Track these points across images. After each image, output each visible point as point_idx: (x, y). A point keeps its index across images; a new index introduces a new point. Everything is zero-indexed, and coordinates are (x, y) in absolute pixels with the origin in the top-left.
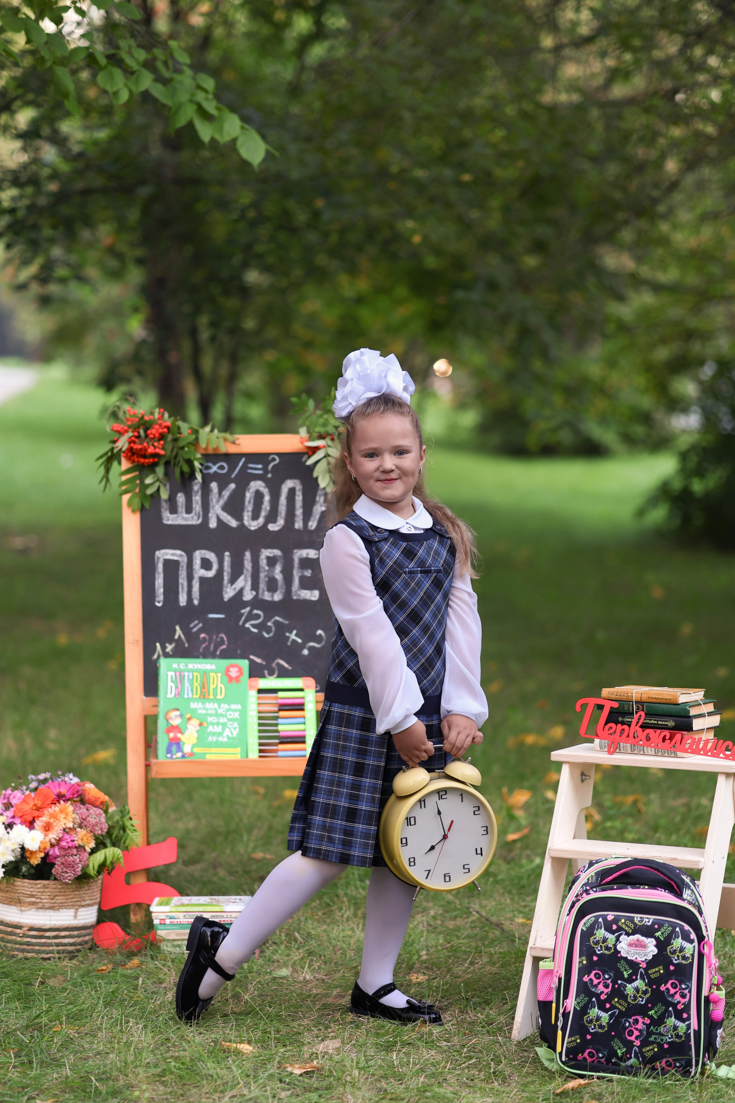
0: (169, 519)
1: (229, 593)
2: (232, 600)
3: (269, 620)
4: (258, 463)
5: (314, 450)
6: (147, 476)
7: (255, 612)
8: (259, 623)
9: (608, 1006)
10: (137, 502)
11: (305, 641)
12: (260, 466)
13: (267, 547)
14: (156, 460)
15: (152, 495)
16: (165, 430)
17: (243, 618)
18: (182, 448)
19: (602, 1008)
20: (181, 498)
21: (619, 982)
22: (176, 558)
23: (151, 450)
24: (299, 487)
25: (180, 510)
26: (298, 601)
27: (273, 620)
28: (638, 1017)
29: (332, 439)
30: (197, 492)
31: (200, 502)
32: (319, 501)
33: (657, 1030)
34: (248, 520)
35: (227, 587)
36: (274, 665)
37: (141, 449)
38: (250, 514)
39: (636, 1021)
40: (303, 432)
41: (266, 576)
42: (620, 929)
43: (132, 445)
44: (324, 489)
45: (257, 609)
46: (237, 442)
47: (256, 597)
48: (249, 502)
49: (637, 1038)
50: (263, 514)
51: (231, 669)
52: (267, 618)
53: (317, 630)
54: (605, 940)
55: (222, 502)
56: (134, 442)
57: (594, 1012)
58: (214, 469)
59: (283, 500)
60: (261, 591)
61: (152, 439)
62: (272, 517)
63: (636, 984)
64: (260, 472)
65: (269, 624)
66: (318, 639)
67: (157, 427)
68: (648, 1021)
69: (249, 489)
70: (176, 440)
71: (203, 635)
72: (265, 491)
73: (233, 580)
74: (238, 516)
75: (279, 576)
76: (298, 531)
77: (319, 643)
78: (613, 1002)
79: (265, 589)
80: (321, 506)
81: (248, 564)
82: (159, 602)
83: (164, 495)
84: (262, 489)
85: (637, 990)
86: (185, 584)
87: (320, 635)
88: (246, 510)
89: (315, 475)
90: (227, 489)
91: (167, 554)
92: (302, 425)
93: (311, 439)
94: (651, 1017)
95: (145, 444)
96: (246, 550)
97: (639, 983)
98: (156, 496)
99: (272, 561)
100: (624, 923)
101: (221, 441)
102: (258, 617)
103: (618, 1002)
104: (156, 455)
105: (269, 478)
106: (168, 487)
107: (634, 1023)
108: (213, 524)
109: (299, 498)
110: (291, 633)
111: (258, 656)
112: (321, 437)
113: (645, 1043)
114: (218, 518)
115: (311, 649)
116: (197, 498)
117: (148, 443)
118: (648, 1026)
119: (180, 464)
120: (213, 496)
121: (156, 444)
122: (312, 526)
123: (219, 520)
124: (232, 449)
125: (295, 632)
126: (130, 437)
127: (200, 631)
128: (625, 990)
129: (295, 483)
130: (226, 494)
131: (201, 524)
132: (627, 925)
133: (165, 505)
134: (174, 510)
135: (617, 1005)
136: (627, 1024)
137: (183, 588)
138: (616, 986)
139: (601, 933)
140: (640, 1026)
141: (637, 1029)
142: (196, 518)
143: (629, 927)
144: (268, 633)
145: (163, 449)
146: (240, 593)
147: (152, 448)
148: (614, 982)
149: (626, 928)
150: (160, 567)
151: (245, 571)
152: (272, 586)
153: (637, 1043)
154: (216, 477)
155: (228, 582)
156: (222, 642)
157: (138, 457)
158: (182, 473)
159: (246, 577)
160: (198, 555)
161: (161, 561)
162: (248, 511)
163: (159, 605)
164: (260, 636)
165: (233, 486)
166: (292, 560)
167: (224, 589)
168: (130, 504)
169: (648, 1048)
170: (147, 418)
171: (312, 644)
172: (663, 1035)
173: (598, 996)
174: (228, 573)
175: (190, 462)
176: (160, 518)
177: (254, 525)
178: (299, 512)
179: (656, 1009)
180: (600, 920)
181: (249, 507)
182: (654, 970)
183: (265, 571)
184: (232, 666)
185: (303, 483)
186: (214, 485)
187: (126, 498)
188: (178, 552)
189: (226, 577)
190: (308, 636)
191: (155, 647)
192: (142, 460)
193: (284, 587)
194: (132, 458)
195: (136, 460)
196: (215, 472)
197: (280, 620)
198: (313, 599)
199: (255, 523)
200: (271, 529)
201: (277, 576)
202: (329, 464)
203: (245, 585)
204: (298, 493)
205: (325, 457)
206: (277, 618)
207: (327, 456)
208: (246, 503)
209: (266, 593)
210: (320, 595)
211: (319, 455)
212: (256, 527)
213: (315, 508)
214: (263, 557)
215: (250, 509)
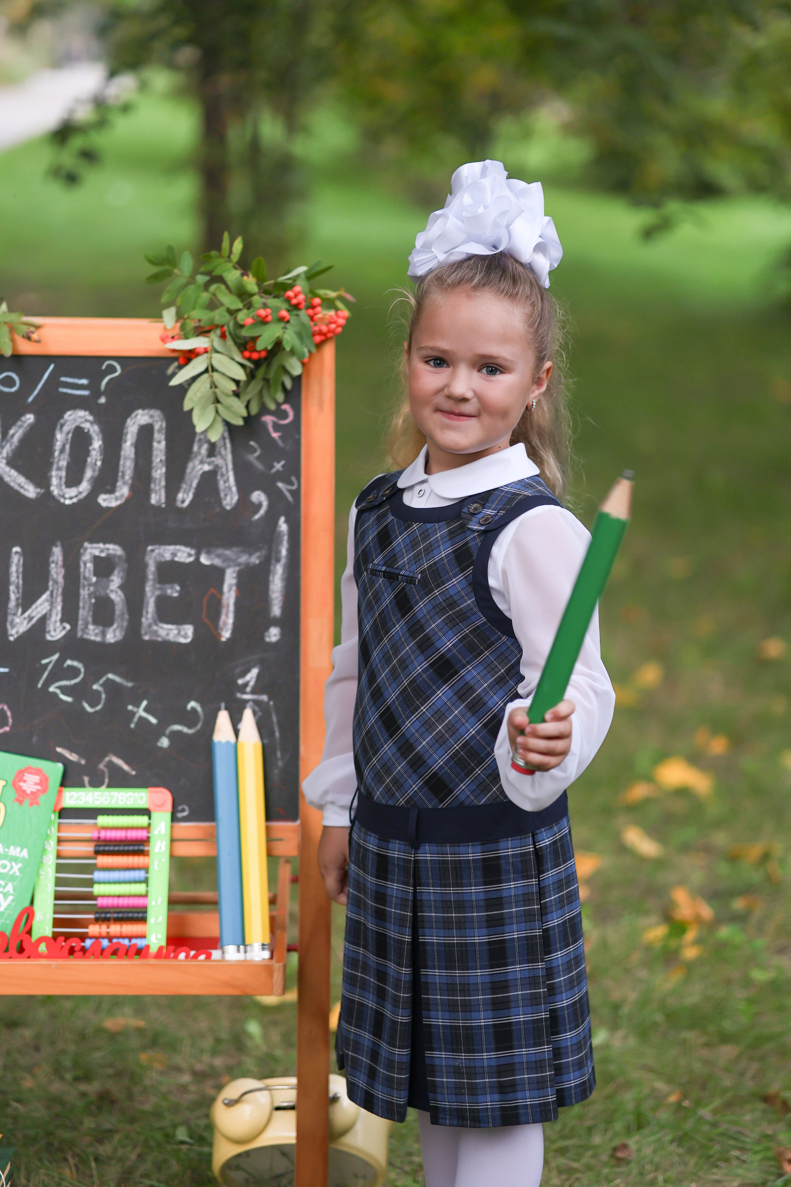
1: (18, 625)
2: (23, 638)
3: (96, 680)
4: (80, 377)
5: (189, 356)
7: (69, 663)
8: (76, 686)
11: (164, 723)
12: (84, 382)
13: (93, 540)
17: (45, 675)
24: (159, 424)
26: (153, 644)
27: (102, 681)
29: (223, 336)
32: (199, 453)
34: (59, 486)
35: (15, 614)
36: (101, 766)
40: (169, 318)
41: (90, 595)
44: (205, 433)
45: (73, 659)
46: (36, 333)
47: (71, 636)
48: (62, 451)
50: (89, 474)
51: (27, 777)
52: (93, 676)
53: (188, 702)
55: (7, 450)
59: (128, 449)
60: (80, 623)
62: (106, 481)
64: (85, 393)
65: (96, 687)
66: (188, 717)
69: (62, 425)
72: (94, 430)
73: (27, 602)
74: (41, 478)
75: (117, 596)
76: (157, 509)
77: (190, 727)
79: (90, 619)
80: (202, 462)
81: (57, 572)
84: (87, 426)
87: (194, 710)
88: (55, 466)
90: (19, 423)
92: (168, 305)
93: (183, 335)
96: (54, 544)
99: (103, 567)
102: (73, 672)
105: (102, 405)
109: (159, 447)
110: (137, 704)
111: (72, 750)
112: (202, 331)
115: (174, 737)
122: (183, 501)
123: (3, 484)
124: (27, 348)
125: (144, 703)
129: (151, 416)
130: (17, 434)
144: (92, 706)
146: (40, 626)
151: (51, 584)
152: (103, 613)
155: (17, 606)
156: (4, 720)
159: (52, 595)
162: (59, 469)
164: (75, 710)
165: (30, 418)
166: (144, 566)
167: (10, 618)
171: (177, 727)
174: (17, 587)
177: (69, 496)
178: (159, 472)
181: (61, 461)
183: (90, 585)
184: (29, 770)
185: (168, 418)
189: (13, 596)
190: (170, 711)
193: (126, 616)
197: (117, 679)
198: (182, 640)
199: (72, 492)
200: (104, 504)
201: (113, 596)
202: (214, 385)
203: (51, 610)
204: (157, 436)
205: (206, 371)
206: (111, 676)
207: (210, 369)
208: (57, 454)
209: (91, 627)
210: (195, 632)
211: (197, 366)
212: (75, 500)
213: (190, 465)
214: (87, 557)
215: (64, 463)
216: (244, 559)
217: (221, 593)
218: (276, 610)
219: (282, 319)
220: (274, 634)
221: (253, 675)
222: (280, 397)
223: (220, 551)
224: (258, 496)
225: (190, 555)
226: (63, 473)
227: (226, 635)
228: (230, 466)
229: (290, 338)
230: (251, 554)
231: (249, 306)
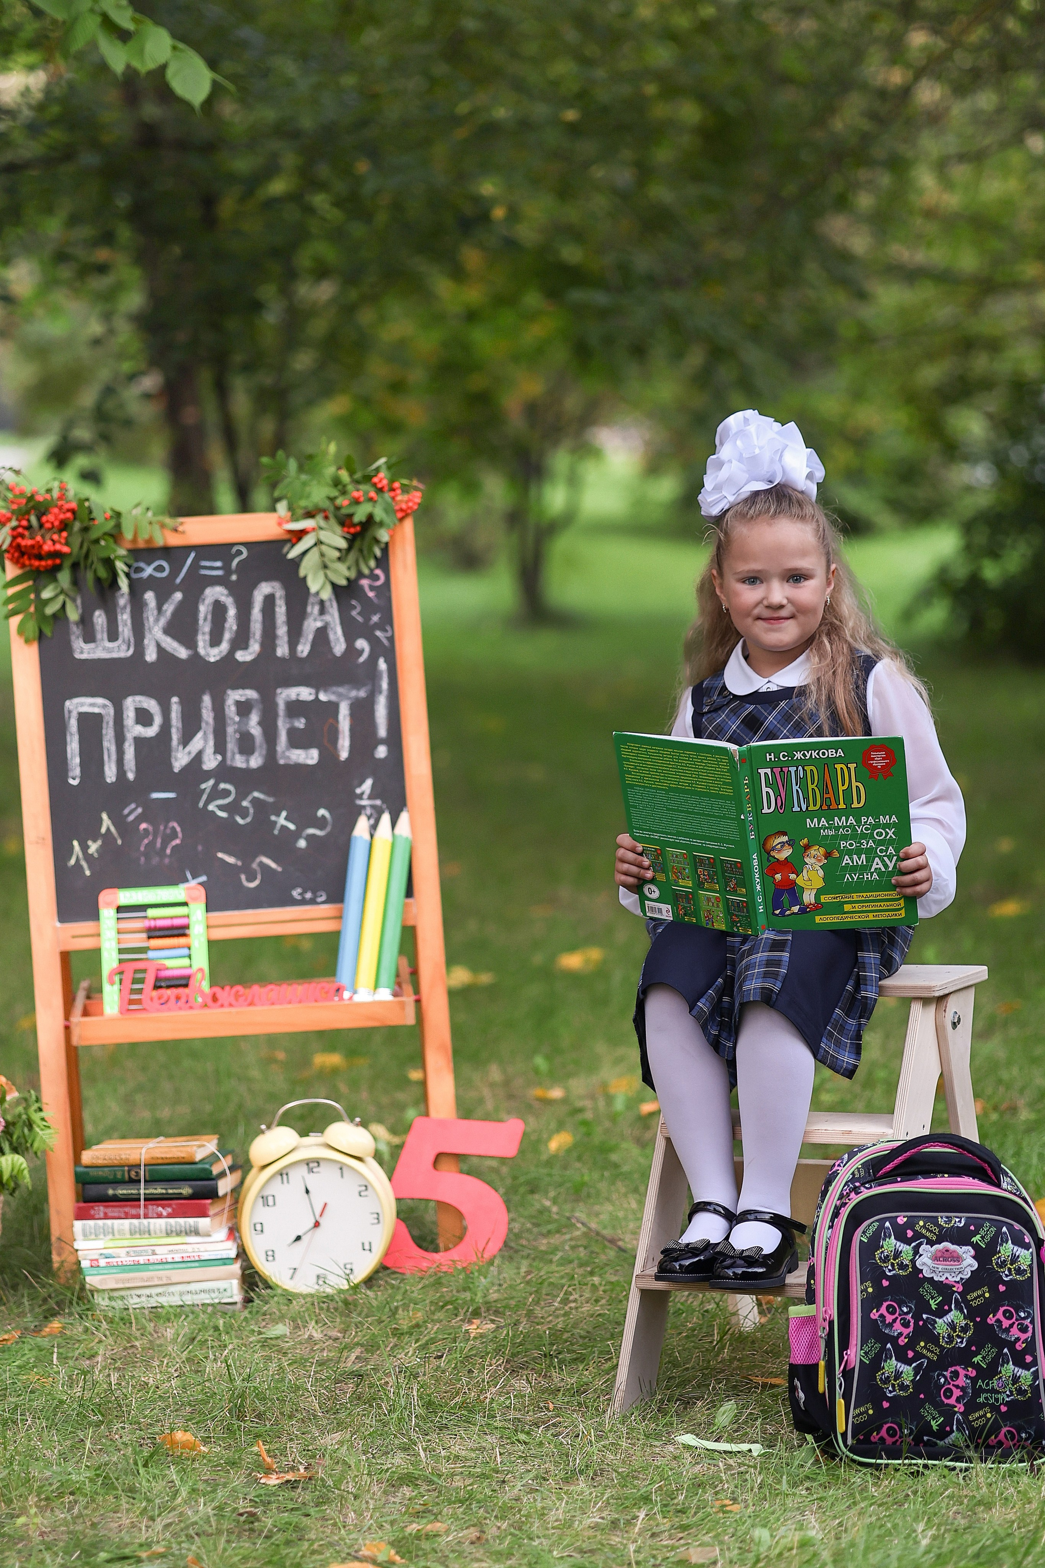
0: (83, 651)
1: (180, 759)
2: (185, 769)
3: (244, 798)
4: (215, 560)
5: (300, 535)
6: (45, 587)
7: (222, 786)
8: (229, 803)
9: (911, 1354)
10: (32, 628)
11: (301, 828)
12: (218, 564)
13: (235, 687)
14: (58, 561)
15: (55, 616)
16: (69, 515)
17: (204, 797)
18: (97, 541)
19: (902, 1358)
20: (99, 618)
21: (925, 1316)
22: (96, 710)
23: (48, 547)
24: (279, 593)
25: (99, 636)
26: (287, 766)
27: (250, 798)
28: (958, 1368)
29: (326, 518)
30: (125, 607)
31: (129, 622)
32: (312, 613)
33: (988, 1385)
34: (204, 647)
35: (177, 751)
36: (255, 866)
37: (33, 546)
38: (207, 637)
39: (956, 1374)
40: (282, 508)
41: (235, 732)
42: (918, 1236)
43: (19, 540)
44: (317, 593)
45: (225, 782)
46: (180, 529)
47: (222, 763)
48: (205, 620)
49: (958, 1400)
50: (227, 636)
52: (241, 796)
53: (317, 809)
54: (897, 1254)
55: (163, 621)
56: (22, 536)
57: (892, 1365)
58: (149, 571)
59: (257, 614)
60: (229, 755)
61: (49, 529)
62: (241, 640)
63: (949, 1317)
64: (220, 573)
65: (245, 803)
66: (321, 823)
67: (56, 510)
68: (972, 1373)
69: (204, 600)
70: (85, 530)
71: (143, 826)
72: (229, 601)
73: (186, 740)
74: (190, 642)
75: (255, 730)
76: (282, 660)
77: (321, 829)
78: (918, 1349)
79: (236, 750)
80: (315, 619)
81: (207, 715)
82: (74, 779)
83: (73, 615)
84: (223, 599)
85: (952, 1326)
86: (113, 748)
87: (323, 816)
88: (200, 632)
89: (302, 573)
90: (170, 600)
91: (82, 705)
92: (280, 499)
93: (294, 519)
94: (977, 1367)
95: (39, 538)
96: (204, 693)
97: (954, 1316)
98: (60, 617)
99: (244, 708)
100: (924, 1226)
101: (157, 527)
102: (226, 793)
103: (925, 1347)
104: (56, 554)
105: (233, 582)
106: (79, 601)
107: (951, 1378)
108: (151, 656)
109: (281, 610)
110: (278, 815)
111: (230, 854)
112: (310, 515)
113: (972, 1406)
114: (158, 645)
115: (310, 838)
116: (125, 618)
117: (43, 536)
118: (974, 1380)
119: (93, 567)
120: (150, 613)
121: (55, 537)
122: (303, 652)
123: (160, 649)
124: (174, 540)
125: (284, 814)
126: (14, 529)
127: (140, 819)
128: (935, 1328)
129: (273, 587)
130: (169, 608)
131: (132, 656)
132: (928, 1230)
133: (75, 630)
134: (90, 637)
135: (925, 1352)
136: (942, 1380)
137: (109, 757)
138: (921, 1323)
139: (890, 1244)
140: (962, 1381)
141: (957, 1387)
142: (124, 647)
143: (931, 1232)
144: (243, 818)
145: (67, 544)
146: (198, 758)
147: (50, 543)
148: (917, 1317)
149: (928, 1234)
150: (73, 724)
151: (203, 725)
152: (246, 745)
153: (960, 1408)
154: (151, 583)
155: (179, 744)
156: (174, 835)
157: (30, 559)
158: (98, 580)
159: (205, 733)
160: (131, 704)
161: (74, 715)
162: (203, 633)
163: (74, 782)
164: (231, 822)
165: (178, 596)
166: (275, 705)
167: (173, 754)
168: (21, 631)
169: (977, 1415)
170: (40, 498)
171: (311, 831)
172: (998, 1392)
173: (894, 1340)
174: (178, 729)
175: (109, 563)
176: (69, 650)
177: (213, 655)
178: (282, 630)
179: (984, 1353)
180: (887, 1224)
181: (205, 627)
182: (975, 1294)
183: (235, 723)
185: (286, 587)
186: (150, 597)
187: (15, 621)
188: (100, 701)
189: (175, 736)
190: (305, 819)
191: (72, 847)
192: (36, 563)
193: (265, 746)
194: (21, 560)
195: (27, 562)
196: (151, 576)
197: (261, 796)
198: (310, 762)
199: (215, 651)
200: (241, 659)
201: (253, 731)
202: (322, 555)
203: (205, 745)
204: (278, 603)
205: (316, 544)
206: (256, 794)
207: (319, 543)
208: (201, 622)
209: (238, 757)
210: (320, 755)
211: (307, 542)
212: (218, 658)
213: (306, 624)
214: (230, 702)
215: (207, 629)
216: (354, 693)
217: (337, 721)
218: (382, 732)
219: (371, 499)
220: (382, 752)
221: (367, 786)
222: (372, 563)
223: (335, 689)
224: (361, 644)
225: (311, 694)
227: (344, 755)
228: (338, 621)
229: (379, 514)
230: (359, 690)
231: (344, 492)
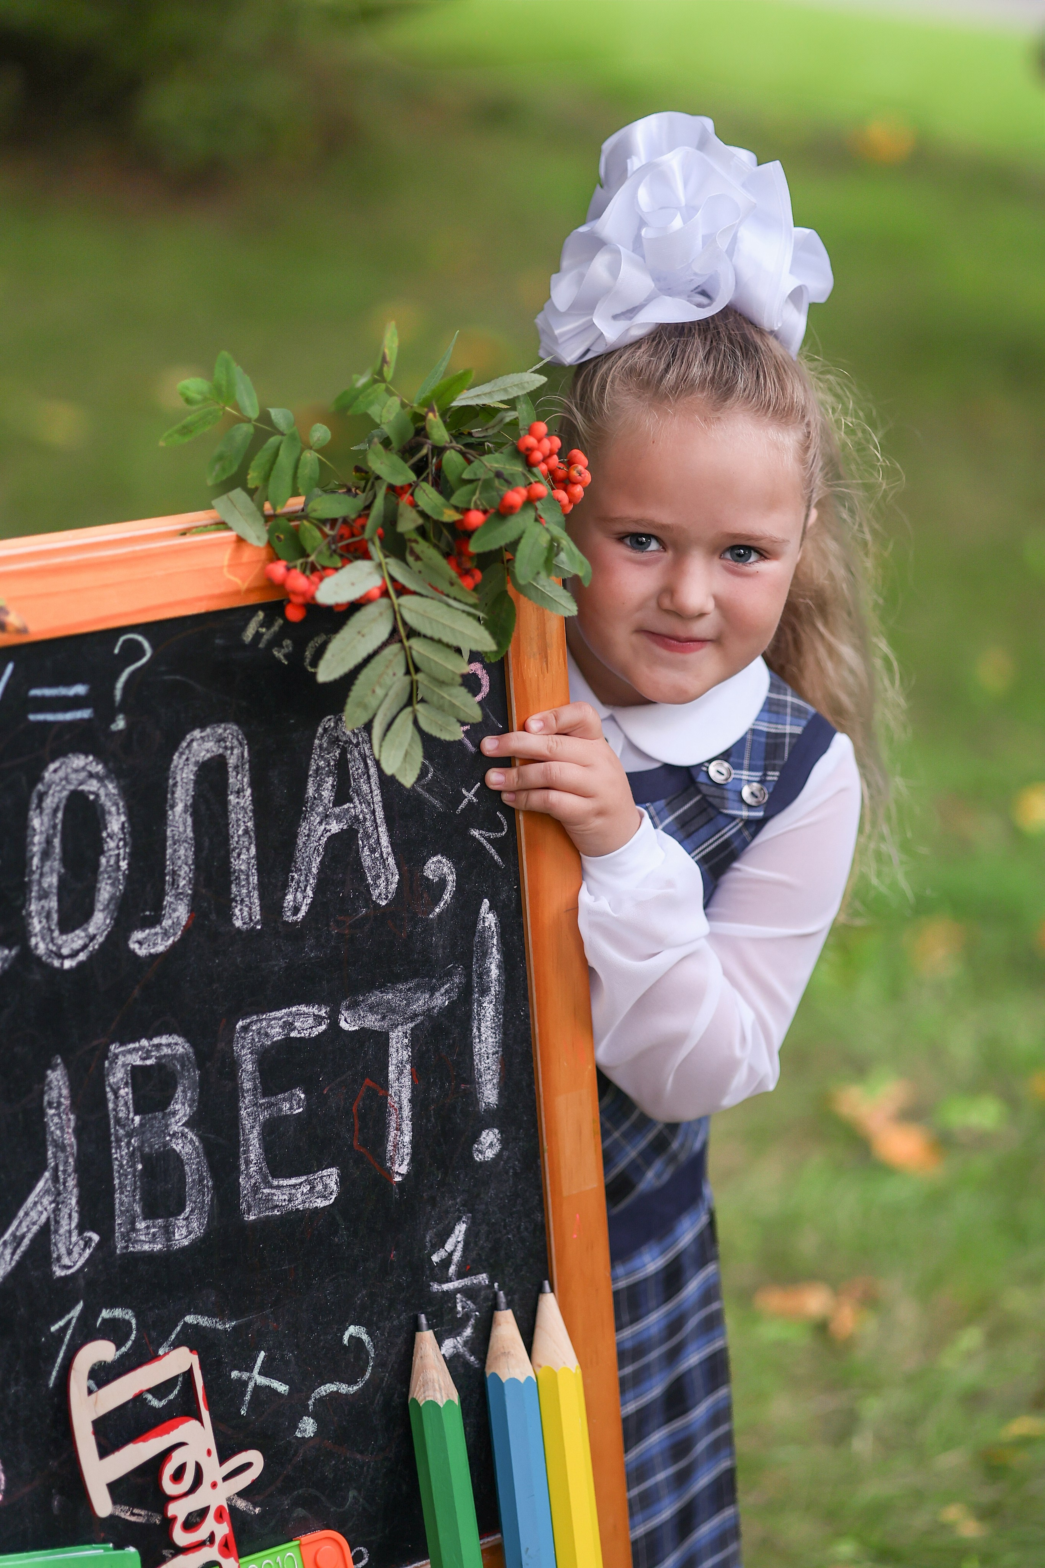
3: (162, 1336)
4: (70, 682)
7: (105, 1313)
11: (302, 1386)
12: (80, 689)
13: (128, 1034)
17: (61, 1355)
24: (234, 753)
26: (264, 1223)
27: (174, 1335)
34: (48, 934)
41: (134, 1157)
45: (112, 1304)
47: (103, 1254)
48: (46, 855)
50: (105, 892)
52: (155, 1329)
53: (341, 1328)
59: (179, 820)
60: (119, 1222)
64: (82, 715)
66: (348, 1362)
69: (42, 796)
72: (107, 793)
75: (186, 1145)
76: (247, 937)
77: (351, 1378)
79: (137, 1208)
80: (326, 817)
81: (60, 1123)
84: (93, 786)
87: (355, 1342)
88: (35, 892)
96: (46, 1063)
99: (152, 1088)
102: (117, 1332)
105: (118, 736)
109: (240, 800)
110: (248, 1364)
122: (296, 910)
125: (258, 1357)
129: (221, 740)
146: (40, 1248)
151: (51, 1153)
152: (162, 1188)
159: (55, 1179)
162: (44, 895)
166: (232, 1066)
171: (327, 1389)
177: (71, 950)
178: (244, 857)
181: (46, 876)
183: (131, 1133)
185: (255, 734)
190: (309, 1362)
193: (208, 1182)
197: (204, 1321)
198: (321, 1203)
199: (75, 940)
200: (142, 952)
201: (178, 1146)
203: (56, 1210)
204: (234, 780)
206: (191, 1318)
208: (36, 861)
209: (141, 1225)
210: (343, 1180)
212: (82, 957)
213: (304, 829)
214: (118, 1076)
215: (51, 881)
216: (421, 1001)
217: (385, 1084)
218: (490, 1095)
220: (489, 1144)
221: (457, 1237)
223: (374, 997)
224: (437, 867)
225: (318, 1019)
226: (53, 903)
227: (401, 1168)
228: (380, 814)
230: (433, 990)
